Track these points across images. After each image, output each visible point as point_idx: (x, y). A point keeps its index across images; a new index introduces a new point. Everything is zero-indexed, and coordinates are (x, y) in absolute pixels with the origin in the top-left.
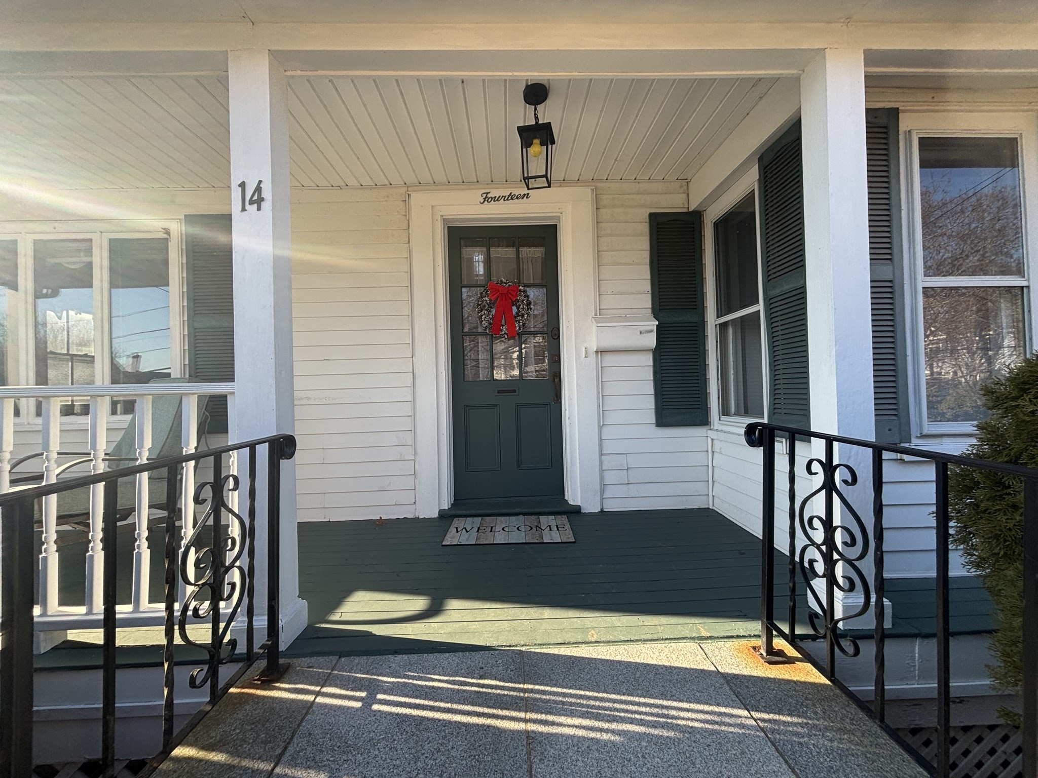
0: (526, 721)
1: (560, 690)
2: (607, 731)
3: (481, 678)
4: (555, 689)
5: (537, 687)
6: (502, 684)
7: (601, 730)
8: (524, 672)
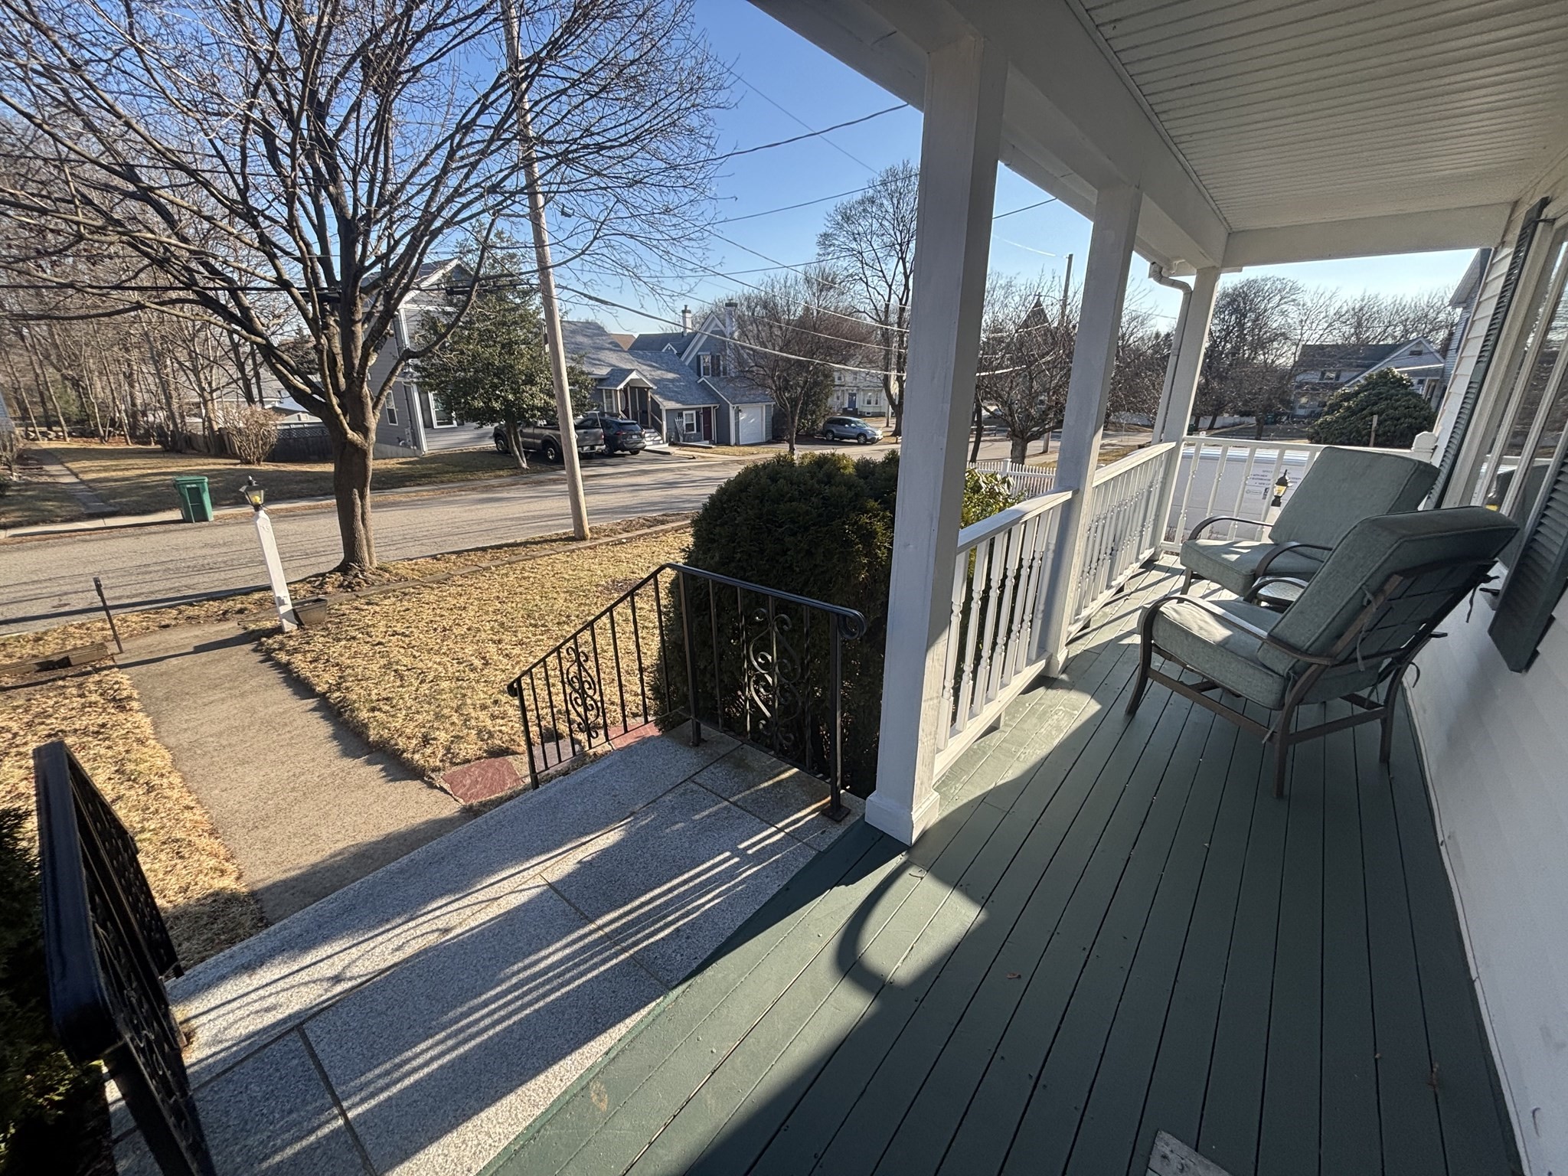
0: (600, 928)
1: (590, 976)
2: (519, 972)
3: (677, 930)
4: (595, 973)
5: (615, 961)
6: (652, 940)
7: (525, 968)
8: (641, 966)
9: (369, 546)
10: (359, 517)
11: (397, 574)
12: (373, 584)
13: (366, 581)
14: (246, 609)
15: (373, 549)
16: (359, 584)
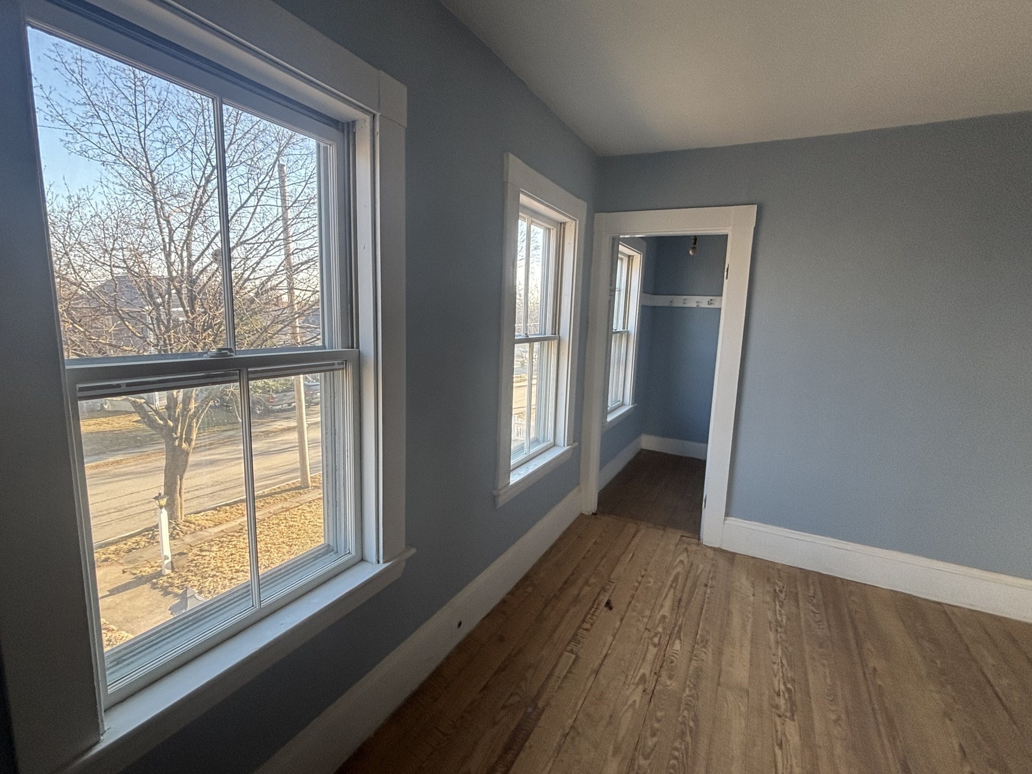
9: (181, 508)
10: (178, 492)
11: (199, 525)
12: (186, 533)
13: (181, 531)
14: (109, 558)
15: (183, 510)
16: (178, 534)
